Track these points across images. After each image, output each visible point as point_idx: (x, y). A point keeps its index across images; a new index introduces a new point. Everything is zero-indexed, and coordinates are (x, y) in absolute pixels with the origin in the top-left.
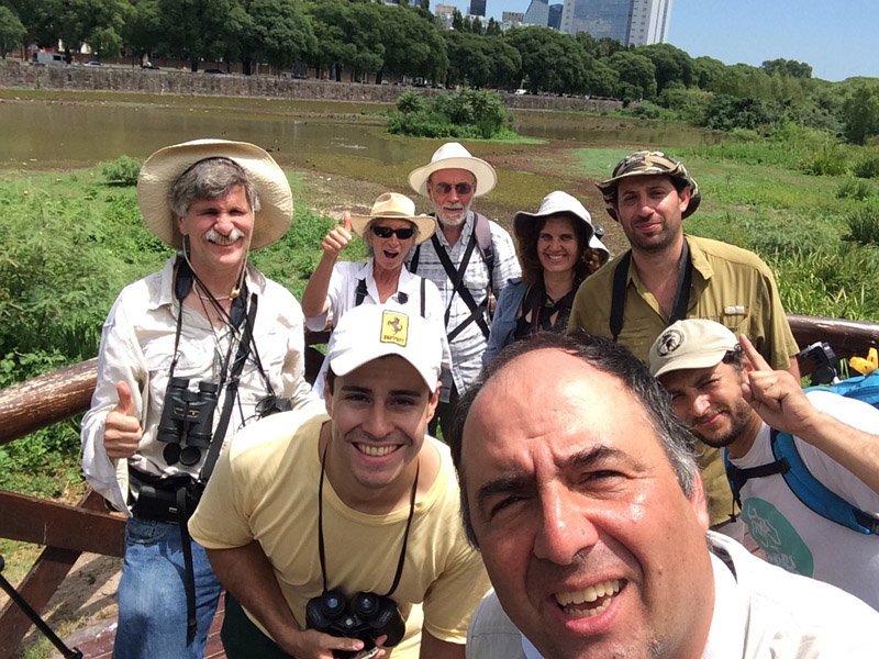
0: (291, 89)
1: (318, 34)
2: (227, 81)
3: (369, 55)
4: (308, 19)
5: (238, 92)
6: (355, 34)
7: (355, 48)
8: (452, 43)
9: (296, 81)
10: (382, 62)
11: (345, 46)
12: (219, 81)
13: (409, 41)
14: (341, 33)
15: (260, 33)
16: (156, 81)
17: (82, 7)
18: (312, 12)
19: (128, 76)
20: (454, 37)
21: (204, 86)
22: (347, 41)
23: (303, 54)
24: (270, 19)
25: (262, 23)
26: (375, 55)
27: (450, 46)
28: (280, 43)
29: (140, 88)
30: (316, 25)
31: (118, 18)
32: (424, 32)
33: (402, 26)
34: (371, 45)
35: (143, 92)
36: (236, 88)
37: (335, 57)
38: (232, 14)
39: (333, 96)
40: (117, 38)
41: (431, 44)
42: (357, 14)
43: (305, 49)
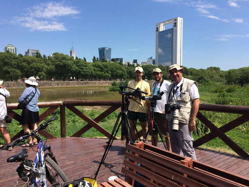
0: (88, 83)
1: (94, 70)
2: (72, 83)
3: (107, 74)
4: (92, 67)
5: (75, 85)
6: (103, 69)
7: (103, 73)
8: (127, 70)
9: (89, 81)
10: (110, 75)
11: (101, 73)
12: (70, 83)
13: (117, 70)
14: (100, 70)
15: (80, 71)
16: (54, 84)
17: (36, 68)
18: (93, 65)
19: (47, 83)
20: (128, 69)
21: (66, 84)
22: (101, 71)
23: (91, 75)
24: (82, 67)
25: (80, 68)
26: (108, 74)
27: (127, 71)
28: (85, 73)
29: (50, 86)
30: (94, 68)
31: (44, 69)
32: (120, 68)
33: (115, 67)
34: (107, 72)
35: (51, 87)
36: (74, 84)
37: (99, 75)
38: (73, 67)
39: (99, 84)
40: (44, 74)
41: (122, 70)
42: (103, 65)
43: (91, 74)
